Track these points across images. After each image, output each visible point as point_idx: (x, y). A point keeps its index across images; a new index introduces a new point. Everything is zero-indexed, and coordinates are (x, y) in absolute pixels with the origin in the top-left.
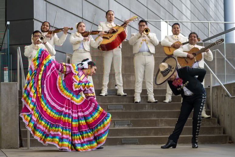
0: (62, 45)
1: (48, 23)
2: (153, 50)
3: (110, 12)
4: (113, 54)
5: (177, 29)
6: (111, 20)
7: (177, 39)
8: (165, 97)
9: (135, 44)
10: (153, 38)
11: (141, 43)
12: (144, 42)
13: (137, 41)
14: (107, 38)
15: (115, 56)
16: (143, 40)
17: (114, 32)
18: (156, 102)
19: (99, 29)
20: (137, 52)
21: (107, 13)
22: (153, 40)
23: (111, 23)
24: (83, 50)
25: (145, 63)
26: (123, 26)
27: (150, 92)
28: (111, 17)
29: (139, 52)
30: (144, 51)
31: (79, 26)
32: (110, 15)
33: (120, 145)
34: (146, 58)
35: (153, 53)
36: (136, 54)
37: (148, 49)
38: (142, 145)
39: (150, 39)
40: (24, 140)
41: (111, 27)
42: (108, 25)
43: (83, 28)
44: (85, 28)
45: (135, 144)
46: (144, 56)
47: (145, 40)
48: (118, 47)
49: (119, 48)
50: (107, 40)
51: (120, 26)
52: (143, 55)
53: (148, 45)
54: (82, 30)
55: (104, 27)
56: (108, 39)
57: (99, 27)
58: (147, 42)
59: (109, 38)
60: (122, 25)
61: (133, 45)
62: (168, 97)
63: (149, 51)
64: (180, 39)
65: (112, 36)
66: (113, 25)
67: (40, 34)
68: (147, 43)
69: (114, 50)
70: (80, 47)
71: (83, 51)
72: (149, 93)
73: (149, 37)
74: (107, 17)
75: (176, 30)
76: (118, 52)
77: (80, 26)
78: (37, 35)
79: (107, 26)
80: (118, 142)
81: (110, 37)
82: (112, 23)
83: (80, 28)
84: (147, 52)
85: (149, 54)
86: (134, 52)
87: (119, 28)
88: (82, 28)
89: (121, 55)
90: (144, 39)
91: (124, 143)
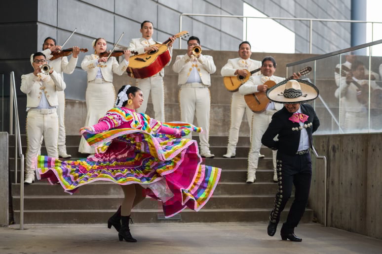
0: (71, 73)
1: (52, 41)
2: (207, 80)
3: (147, 23)
4: (151, 85)
5: (246, 50)
6: (148, 36)
7: (246, 66)
8: (226, 149)
9: (182, 70)
10: (206, 62)
11: (190, 70)
12: (195, 67)
13: (183, 66)
14: (142, 60)
15: (154, 87)
16: (193, 65)
17: (152, 52)
18: (212, 157)
19: (130, 47)
20: (184, 83)
21: (142, 25)
22: (206, 64)
23: (147, 39)
24: (101, 79)
25: (195, 99)
26: (167, 44)
27: (203, 142)
28: (148, 31)
29: (186, 83)
30: (194, 82)
31: (97, 44)
32: (147, 28)
33: (154, 222)
34: (196, 91)
35: (207, 86)
36: (182, 86)
37: (199, 79)
38: (186, 222)
39: (203, 64)
40: (16, 213)
41: (147, 45)
42: (143, 42)
43: (103, 45)
44: (106, 46)
45: (177, 222)
46: (193, 89)
47: (196, 66)
48: (158, 74)
49: (160, 77)
50: (143, 63)
51: (161, 43)
52: (192, 87)
53: (200, 74)
54: (102, 49)
55: (139, 45)
56: (144, 61)
57: (130, 46)
58: (198, 68)
59: (145, 59)
60: (165, 43)
61: (179, 72)
62: (231, 149)
63: (201, 82)
64: (250, 65)
65: (150, 57)
66: (151, 42)
67: (43, 57)
68: (199, 70)
69: (153, 78)
70: (97, 76)
71: (102, 82)
72: (202, 144)
73: (200, 61)
74: (142, 31)
75: (244, 51)
76: (157, 81)
77: (99, 44)
78: (39, 59)
79: (141, 44)
80: (152, 219)
81: (147, 59)
82: (149, 40)
83: (99, 46)
84: (198, 83)
85: (201, 86)
86: (179, 83)
87: (160, 47)
88: (101, 47)
89: (163, 86)
90: (194, 63)
91: (161, 220)
